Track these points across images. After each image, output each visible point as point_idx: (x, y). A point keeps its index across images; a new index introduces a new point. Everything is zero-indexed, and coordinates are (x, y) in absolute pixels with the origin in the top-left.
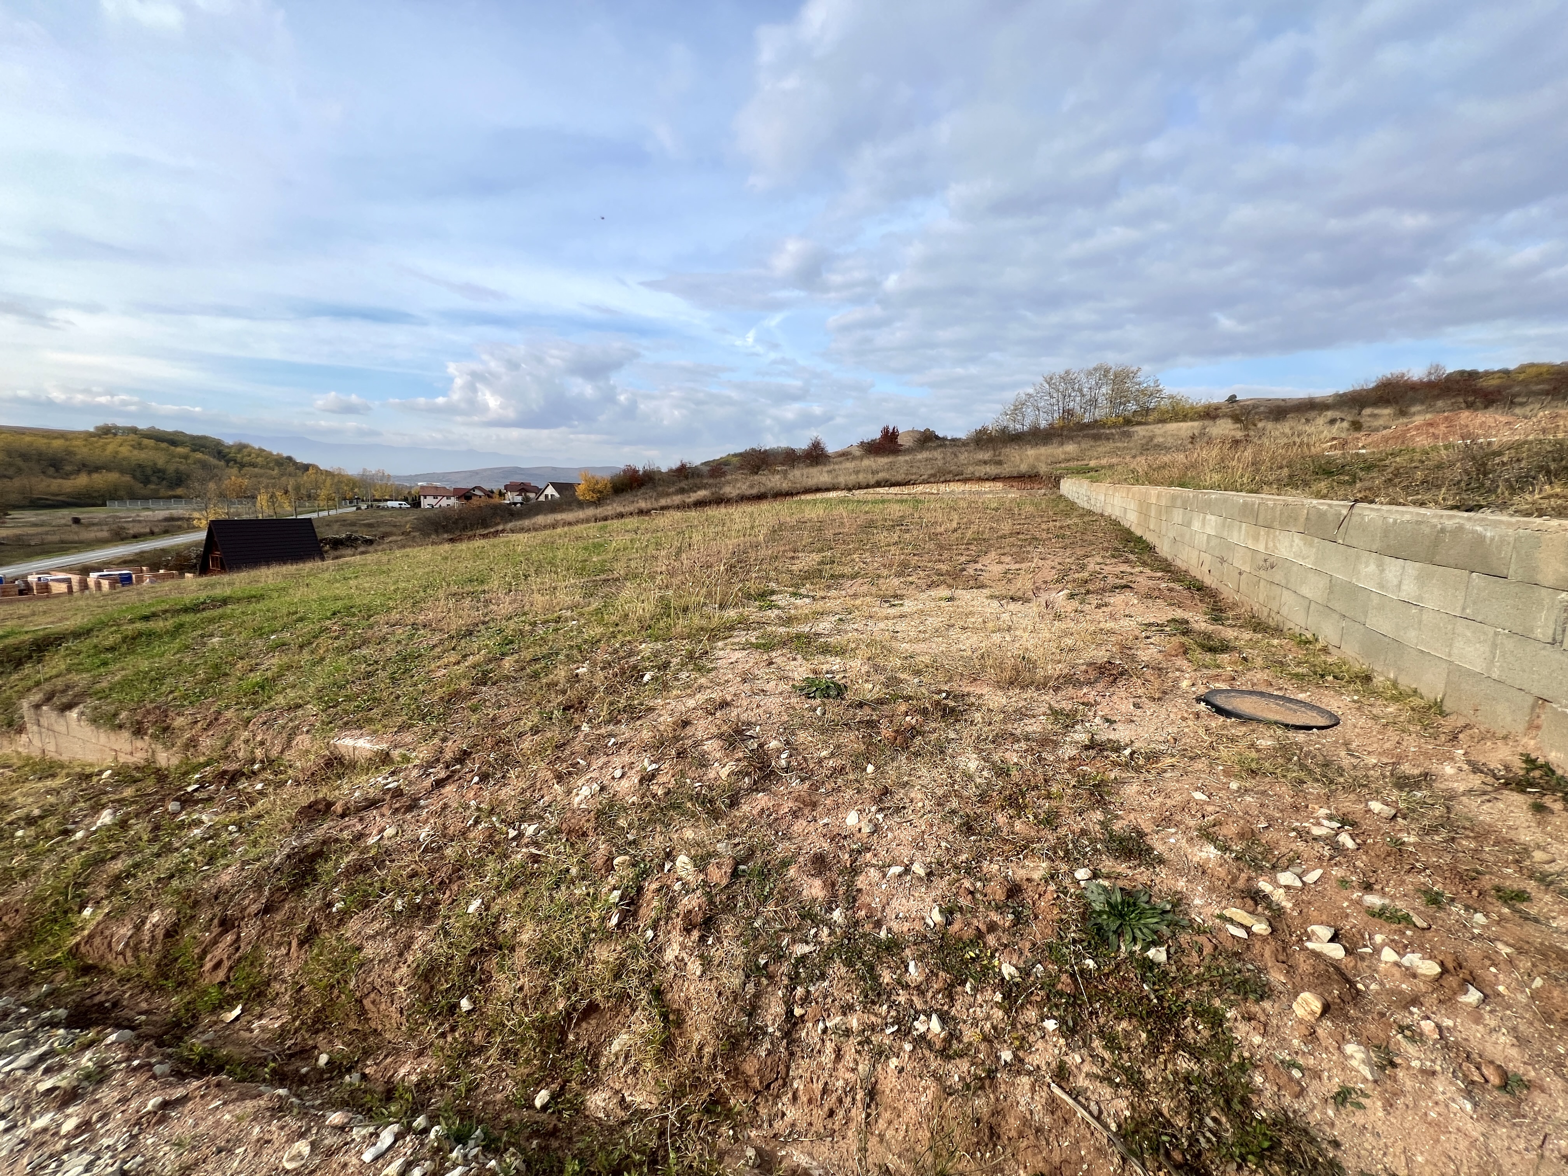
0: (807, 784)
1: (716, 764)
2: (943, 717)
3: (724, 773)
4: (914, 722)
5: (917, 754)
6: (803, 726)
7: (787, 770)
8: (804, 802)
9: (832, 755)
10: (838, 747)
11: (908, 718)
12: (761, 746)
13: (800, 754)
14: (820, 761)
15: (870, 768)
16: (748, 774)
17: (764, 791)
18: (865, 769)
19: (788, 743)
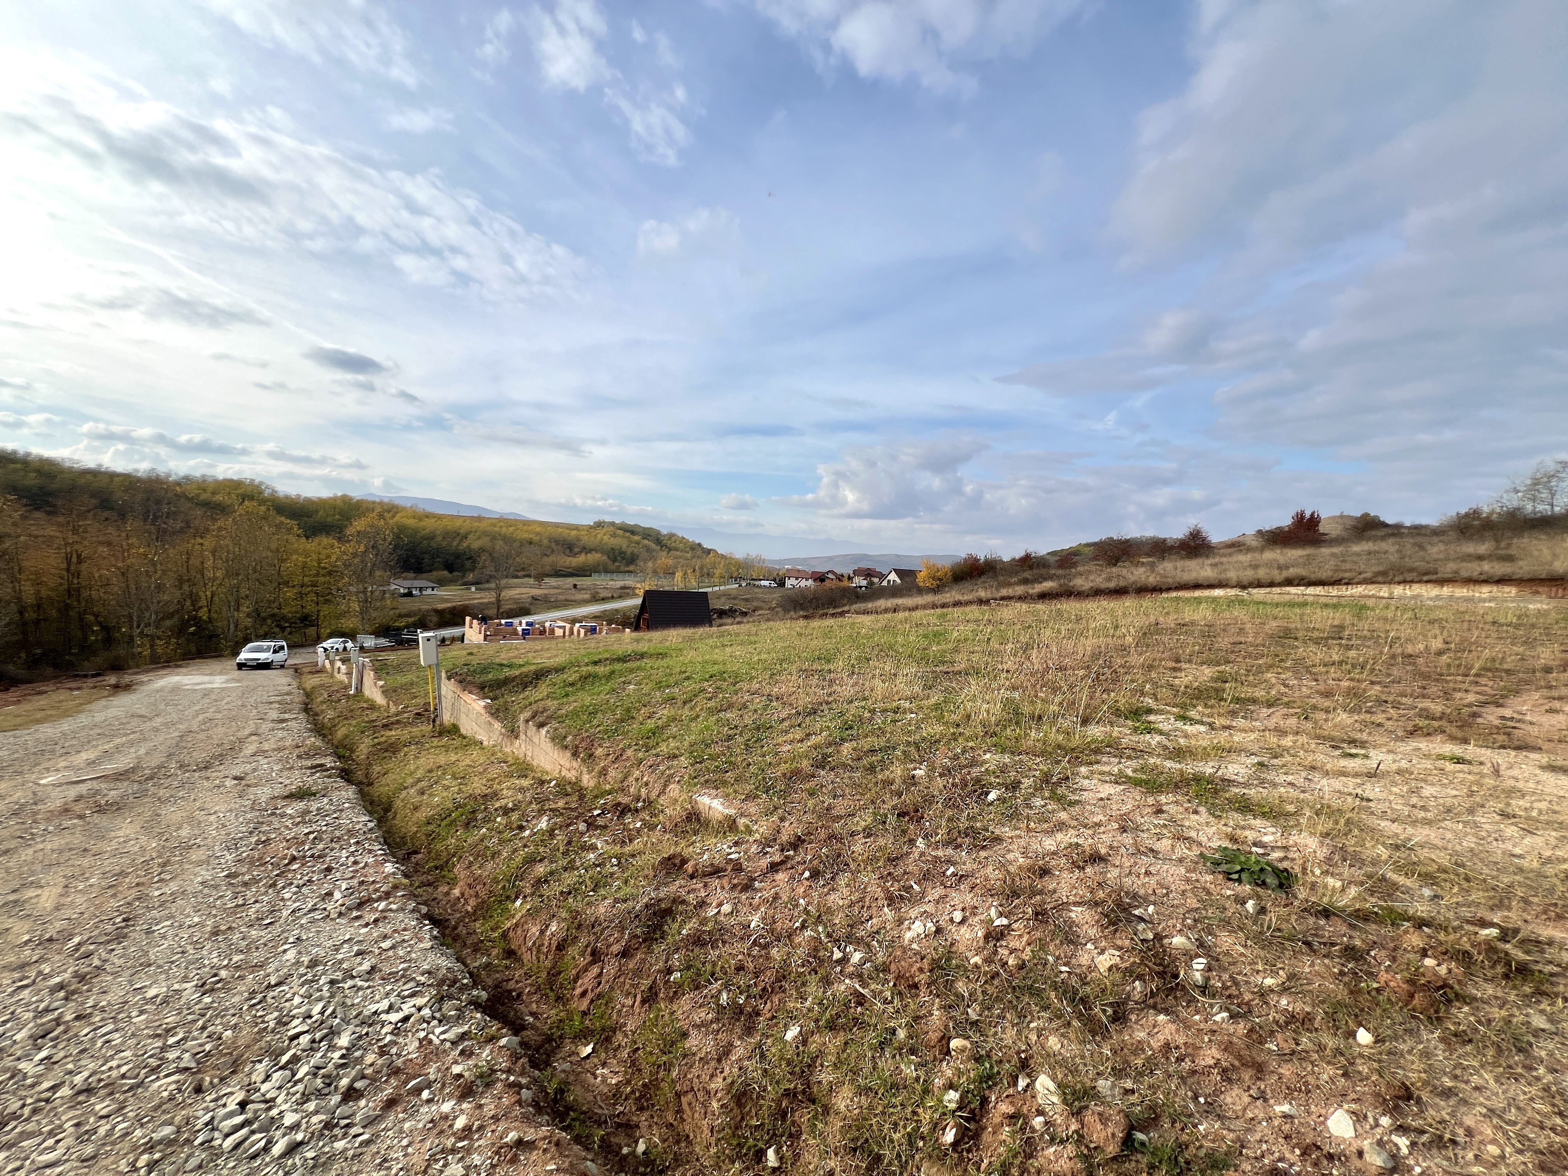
0: (1241, 1028)
1: (1089, 946)
2: (1506, 976)
3: (1105, 961)
4: (1443, 970)
5: (1462, 1038)
6: (1226, 923)
7: (1204, 989)
8: (1239, 1057)
9: (1284, 990)
10: (1291, 977)
11: (1429, 962)
12: (1158, 937)
13: (1225, 970)
14: (1263, 994)
15: (1364, 1037)
16: (1140, 977)
17: (1166, 1012)
18: (1352, 1034)
19: (1201, 944)
